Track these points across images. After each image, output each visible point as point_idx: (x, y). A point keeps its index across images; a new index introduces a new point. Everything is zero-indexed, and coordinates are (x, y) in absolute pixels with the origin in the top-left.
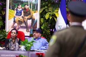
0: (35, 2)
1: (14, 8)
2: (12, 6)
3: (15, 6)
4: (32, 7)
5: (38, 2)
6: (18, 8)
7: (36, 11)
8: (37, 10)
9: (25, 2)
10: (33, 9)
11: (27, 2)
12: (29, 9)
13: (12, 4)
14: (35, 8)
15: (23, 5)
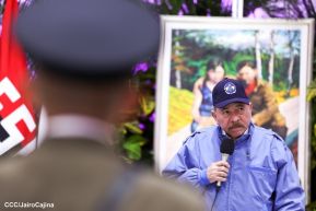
0: (287, 50)
1: (191, 80)
2: (182, 73)
3: (195, 70)
4: (271, 71)
5: (299, 50)
6: (207, 78)
7: (293, 92)
8: (298, 86)
9: (240, 52)
10: (276, 81)
11: (251, 52)
12: (261, 81)
13: (185, 64)
14: (285, 75)
15: (234, 66)
